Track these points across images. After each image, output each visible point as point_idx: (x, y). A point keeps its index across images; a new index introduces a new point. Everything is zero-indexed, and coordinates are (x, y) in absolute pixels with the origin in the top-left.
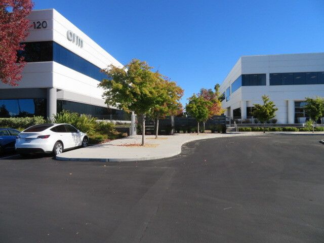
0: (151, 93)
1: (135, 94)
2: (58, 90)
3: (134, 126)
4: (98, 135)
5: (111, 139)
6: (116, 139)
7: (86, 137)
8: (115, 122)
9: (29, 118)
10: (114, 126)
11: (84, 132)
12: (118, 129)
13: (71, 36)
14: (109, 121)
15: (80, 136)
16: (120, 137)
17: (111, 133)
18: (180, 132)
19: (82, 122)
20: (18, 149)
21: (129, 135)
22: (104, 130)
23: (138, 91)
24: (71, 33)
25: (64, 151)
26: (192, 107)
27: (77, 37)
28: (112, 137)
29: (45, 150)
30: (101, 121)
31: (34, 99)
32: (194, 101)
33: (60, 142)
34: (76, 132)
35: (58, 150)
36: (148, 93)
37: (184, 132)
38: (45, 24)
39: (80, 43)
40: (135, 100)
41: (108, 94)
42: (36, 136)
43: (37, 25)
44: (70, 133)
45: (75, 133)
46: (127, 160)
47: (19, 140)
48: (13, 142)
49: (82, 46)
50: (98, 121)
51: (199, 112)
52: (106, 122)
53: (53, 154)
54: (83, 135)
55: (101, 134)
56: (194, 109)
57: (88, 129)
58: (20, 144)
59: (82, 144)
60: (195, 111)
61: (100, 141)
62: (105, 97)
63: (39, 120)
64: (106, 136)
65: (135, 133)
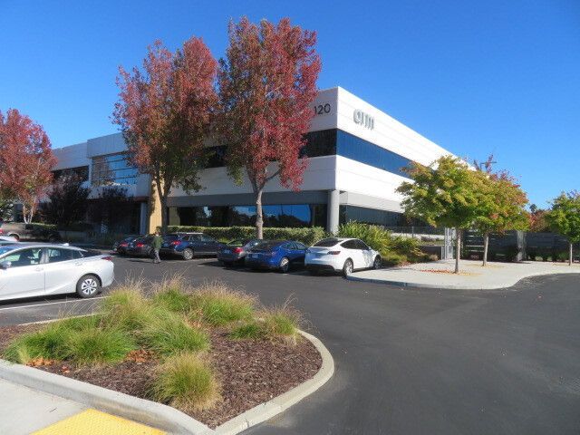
0: (467, 200)
1: (444, 203)
2: (341, 192)
3: (449, 244)
4: (393, 256)
5: (412, 262)
6: (418, 262)
7: (378, 257)
8: (419, 236)
9: (306, 229)
10: (418, 244)
11: (376, 249)
12: (422, 249)
13: (359, 117)
14: (409, 236)
15: (371, 255)
16: (426, 260)
17: (413, 254)
18: (537, 258)
19: (372, 236)
20: (308, 265)
21: (440, 258)
22: (402, 248)
23: (449, 198)
24: (359, 113)
25: (354, 271)
26: (557, 217)
27: (367, 117)
28: (413, 259)
29: (335, 268)
30: (398, 235)
31: (310, 205)
32: (562, 205)
33: (350, 260)
34: (368, 249)
35: (348, 269)
36: (463, 200)
37: (545, 260)
38: (328, 108)
39: (370, 123)
40: (445, 211)
41: (408, 202)
42: (326, 252)
43: (318, 110)
44: (361, 251)
45: (366, 251)
46: (430, 287)
47: (308, 255)
48: (302, 258)
49: (373, 127)
50: (395, 235)
51: (571, 226)
52: (405, 236)
53: (342, 273)
54: (375, 254)
55: (398, 254)
56: (561, 220)
57: (380, 246)
58: (310, 259)
59: (374, 265)
60: (564, 223)
61: (397, 264)
62: (404, 206)
63: (318, 232)
64: (405, 257)
65: (450, 255)
